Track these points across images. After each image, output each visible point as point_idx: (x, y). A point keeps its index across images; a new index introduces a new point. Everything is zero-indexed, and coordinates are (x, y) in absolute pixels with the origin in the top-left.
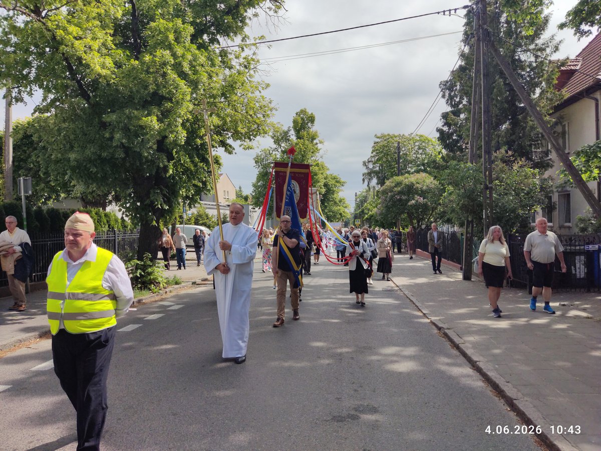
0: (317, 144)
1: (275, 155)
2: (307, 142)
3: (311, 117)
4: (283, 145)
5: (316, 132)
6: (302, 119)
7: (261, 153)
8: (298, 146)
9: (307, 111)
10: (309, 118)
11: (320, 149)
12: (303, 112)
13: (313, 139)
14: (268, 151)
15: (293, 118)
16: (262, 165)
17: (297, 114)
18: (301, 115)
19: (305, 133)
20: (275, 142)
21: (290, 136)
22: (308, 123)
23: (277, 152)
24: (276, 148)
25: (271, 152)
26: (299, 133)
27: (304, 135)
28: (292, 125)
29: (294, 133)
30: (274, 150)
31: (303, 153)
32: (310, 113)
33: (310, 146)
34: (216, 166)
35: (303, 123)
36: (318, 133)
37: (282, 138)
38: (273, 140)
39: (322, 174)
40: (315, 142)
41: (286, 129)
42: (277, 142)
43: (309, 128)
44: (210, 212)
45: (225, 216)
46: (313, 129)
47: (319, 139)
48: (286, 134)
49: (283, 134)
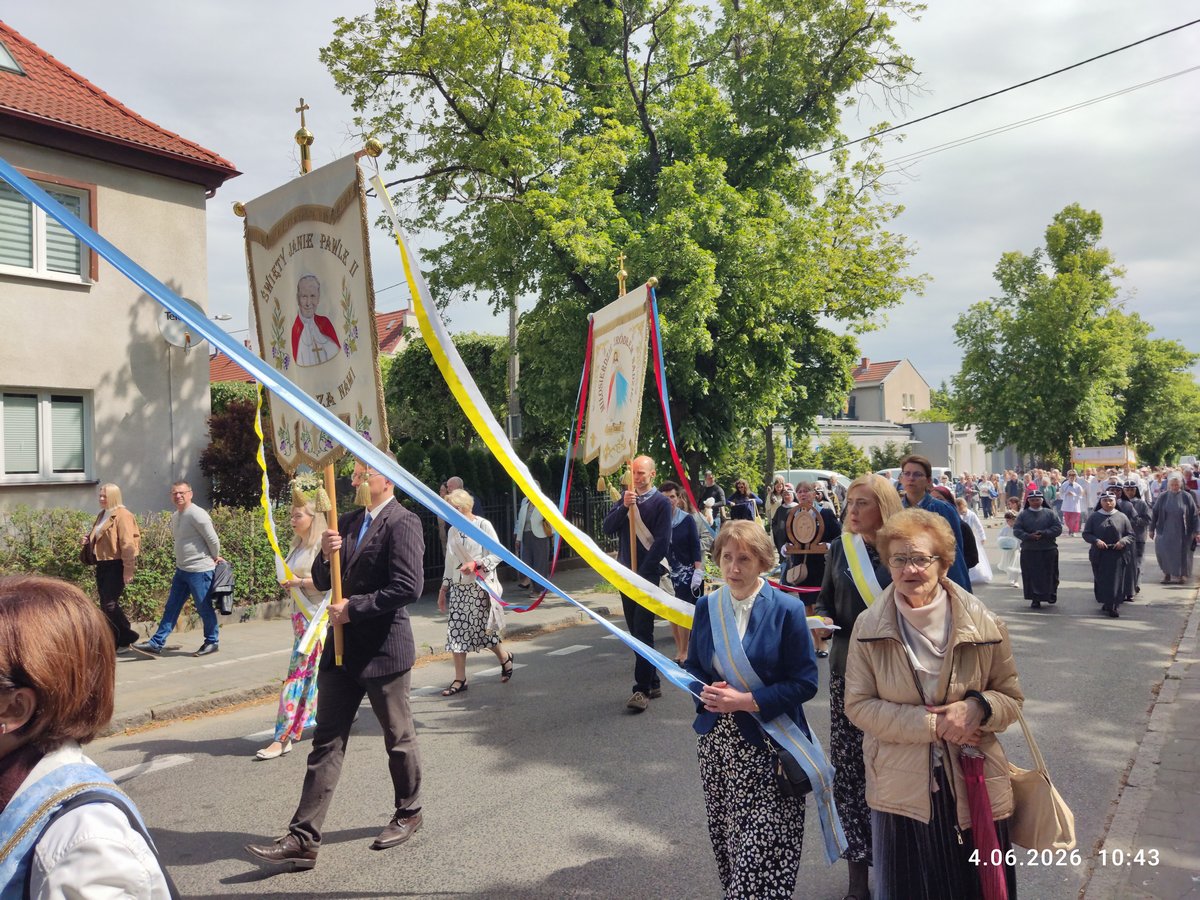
0: (1107, 278)
1: (1006, 312)
2: (1079, 277)
3: (1092, 221)
4: (1023, 289)
5: (1106, 252)
6: (1070, 227)
7: (970, 313)
8: (1057, 289)
9: (1082, 207)
10: (1086, 222)
11: (1115, 289)
12: (1072, 211)
13: (1097, 267)
14: (986, 308)
15: (1046, 229)
16: (972, 338)
17: (1056, 218)
18: (1067, 220)
19: (1078, 259)
20: (1004, 286)
21: (1039, 269)
22: (1084, 234)
23: (1009, 307)
24: (1006, 299)
25: (994, 307)
26: (1062, 259)
27: (1074, 262)
28: (1044, 244)
29: (1050, 262)
30: (1002, 303)
31: (1070, 301)
32: (1089, 212)
33: (1088, 285)
34: (844, 358)
35: (1071, 235)
36: (1110, 252)
37: (1022, 275)
38: (1000, 282)
39: (1120, 344)
40: (1102, 273)
41: (1030, 255)
42: (1009, 284)
43: (1086, 244)
44: (857, 442)
45: (891, 449)
46: (1097, 245)
47: (1112, 266)
48: (1030, 264)
49: (1023, 267)
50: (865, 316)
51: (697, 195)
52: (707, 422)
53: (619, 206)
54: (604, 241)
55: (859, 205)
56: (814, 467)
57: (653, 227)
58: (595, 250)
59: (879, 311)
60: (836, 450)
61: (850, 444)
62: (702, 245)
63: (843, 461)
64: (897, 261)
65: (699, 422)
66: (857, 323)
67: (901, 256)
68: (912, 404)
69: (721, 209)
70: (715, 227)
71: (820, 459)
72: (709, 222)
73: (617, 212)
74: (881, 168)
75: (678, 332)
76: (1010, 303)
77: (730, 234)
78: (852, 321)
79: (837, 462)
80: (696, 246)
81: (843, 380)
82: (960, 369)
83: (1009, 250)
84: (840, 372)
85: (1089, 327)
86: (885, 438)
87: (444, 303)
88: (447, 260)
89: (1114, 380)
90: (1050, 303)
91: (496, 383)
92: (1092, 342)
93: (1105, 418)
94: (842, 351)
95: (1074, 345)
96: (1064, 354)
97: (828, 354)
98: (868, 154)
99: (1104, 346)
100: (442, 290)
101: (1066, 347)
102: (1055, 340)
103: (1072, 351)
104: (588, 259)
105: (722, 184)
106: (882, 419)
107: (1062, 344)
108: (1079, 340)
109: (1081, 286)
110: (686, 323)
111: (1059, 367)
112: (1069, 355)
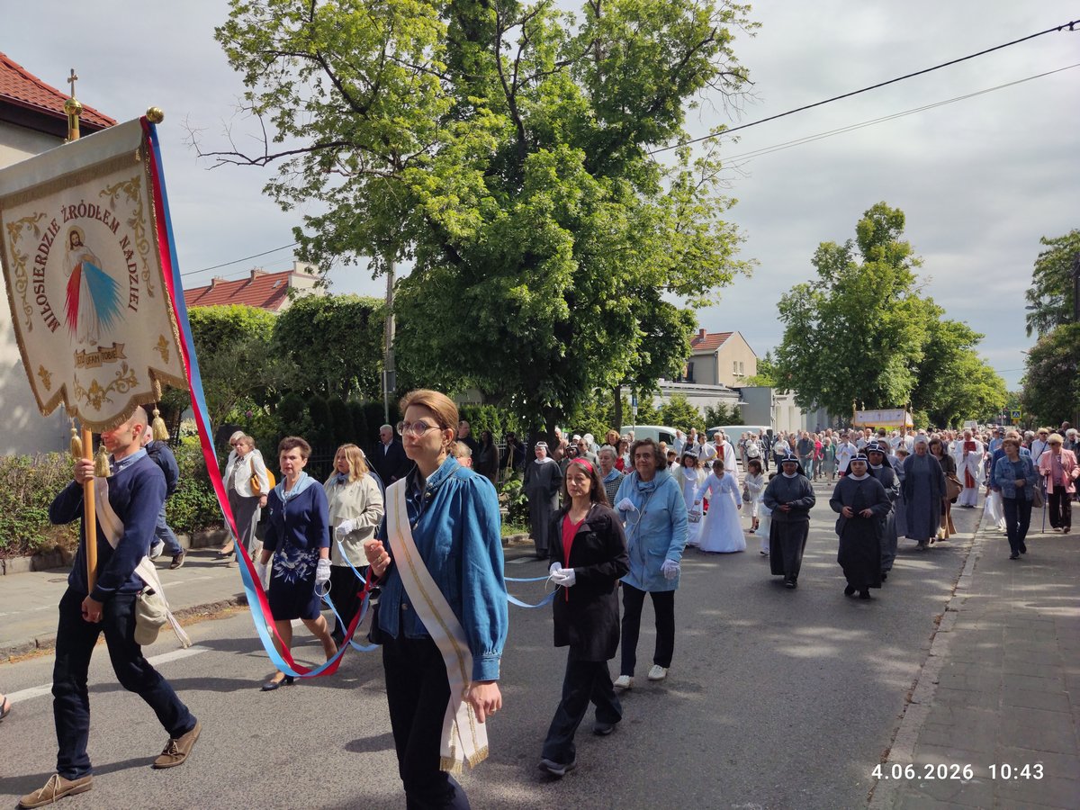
0: (907, 267)
1: (821, 294)
2: (883, 266)
3: (896, 217)
4: (836, 275)
5: (907, 245)
6: (878, 223)
7: (791, 294)
8: (865, 275)
9: (888, 206)
10: (891, 219)
11: (914, 277)
12: (879, 209)
13: (899, 258)
14: (805, 290)
15: (857, 224)
16: (793, 315)
17: (866, 214)
18: (875, 216)
19: (883, 250)
20: (820, 271)
21: (850, 257)
22: (889, 229)
23: (824, 289)
24: (821, 283)
25: (811, 289)
26: (870, 249)
27: (879, 252)
28: (855, 236)
29: (859, 252)
30: (818, 286)
31: (874, 287)
32: (894, 209)
33: (891, 273)
34: (684, 328)
35: (878, 229)
36: (910, 245)
37: (835, 262)
38: (817, 268)
39: (916, 323)
40: (903, 262)
41: (843, 245)
42: (825, 270)
43: (890, 237)
44: (693, 402)
45: (722, 409)
46: (900, 239)
47: (912, 257)
48: (843, 253)
49: (837, 255)
50: (702, 293)
51: (559, 180)
52: (562, 382)
53: (489, 186)
54: (474, 216)
55: (699, 196)
56: (656, 424)
57: (519, 207)
58: (466, 224)
59: (714, 289)
60: (675, 409)
61: (687, 404)
62: (561, 225)
63: (681, 418)
64: (730, 246)
65: (556, 381)
66: (695, 299)
67: (734, 243)
68: (742, 370)
69: (579, 194)
70: (573, 209)
71: (662, 416)
72: (569, 205)
73: (487, 191)
74: (719, 164)
75: (539, 301)
76: (824, 286)
77: (586, 216)
78: (691, 297)
79: (676, 419)
80: (557, 226)
81: (682, 348)
82: (782, 342)
83: (825, 241)
84: (680, 341)
85: (891, 309)
86: (718, 399)
87: (327, 267)
88: (331, 228)
89: (910, 354)
90: (859, 287)
91: (373, 341)
92: (892, 322)
93: (901, 387)
94: (682, 323)
95: (877, 324)
96: (869, 331)
97: (671, 325)
98: (708, 152)
99: (903, 326)
100: (324, 255)
101: (870, 325)
102: (861, 319)
103: (876, 329)
104: (459, 232)
105: (581, 171)
106: (715, 383)
107: (867, 322)
108: (882, 319)
109: (884, 273)
110: (547, 294)
111: (865, 342)
112: (873, 333)
